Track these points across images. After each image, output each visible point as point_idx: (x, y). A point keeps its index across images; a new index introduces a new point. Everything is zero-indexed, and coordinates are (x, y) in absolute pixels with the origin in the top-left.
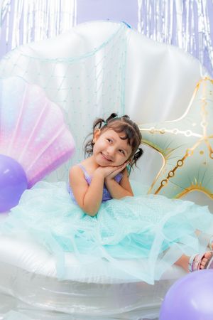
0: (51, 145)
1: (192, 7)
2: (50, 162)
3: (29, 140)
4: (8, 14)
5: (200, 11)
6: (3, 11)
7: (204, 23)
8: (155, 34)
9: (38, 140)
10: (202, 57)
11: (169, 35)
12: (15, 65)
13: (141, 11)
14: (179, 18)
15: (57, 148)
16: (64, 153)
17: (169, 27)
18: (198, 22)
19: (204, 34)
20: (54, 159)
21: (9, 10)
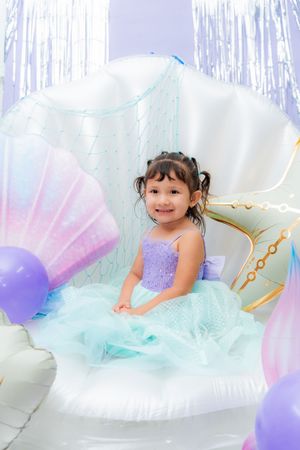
0: (85, 232)
1: (267, 24)
2: (84, 255)
3: (52, 224)
4: (15, 44)
5: (279, 35)
6: (6, 39)
7: (284, 50)
8: (217, 67)
9: (65, 224)
10: (284, 96)
11: (238, 67)
12: (29, 118)
13: (198, 35)
14: (251, 43)
15: (93, 237)
16: (103, 243)
17: (237, 56)
18: (276, 47)
19: (285, 64)
20: (89, 251)
21: (16, 38)
